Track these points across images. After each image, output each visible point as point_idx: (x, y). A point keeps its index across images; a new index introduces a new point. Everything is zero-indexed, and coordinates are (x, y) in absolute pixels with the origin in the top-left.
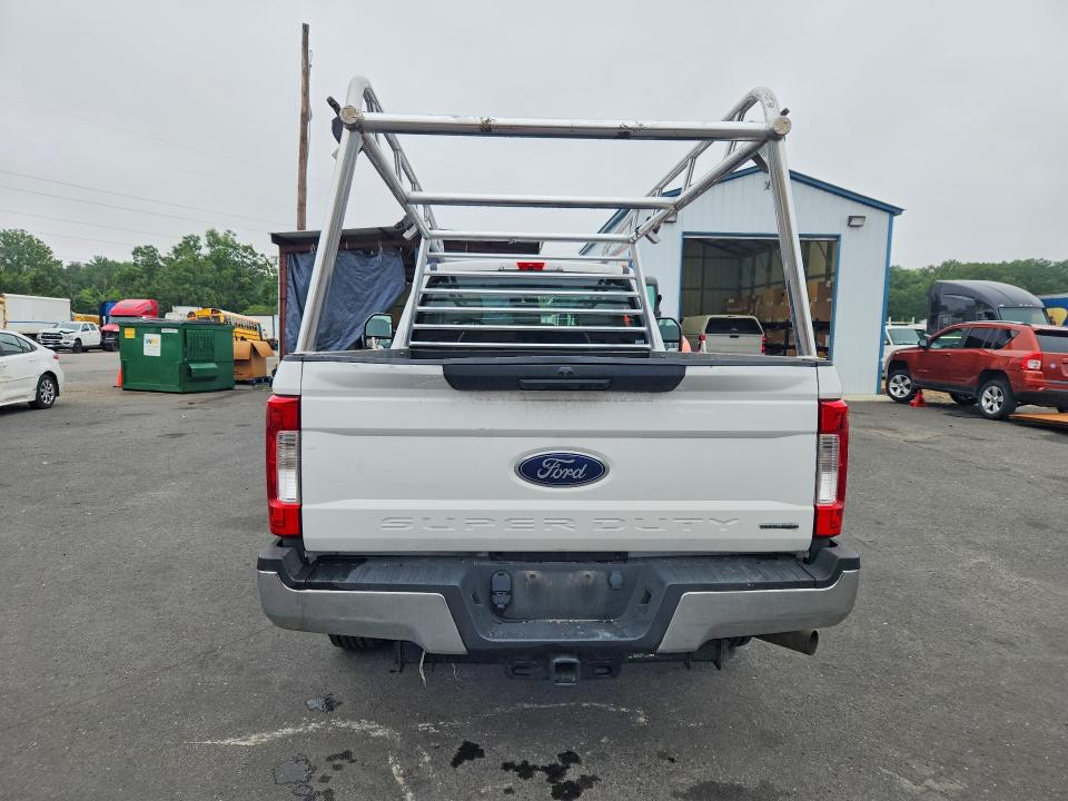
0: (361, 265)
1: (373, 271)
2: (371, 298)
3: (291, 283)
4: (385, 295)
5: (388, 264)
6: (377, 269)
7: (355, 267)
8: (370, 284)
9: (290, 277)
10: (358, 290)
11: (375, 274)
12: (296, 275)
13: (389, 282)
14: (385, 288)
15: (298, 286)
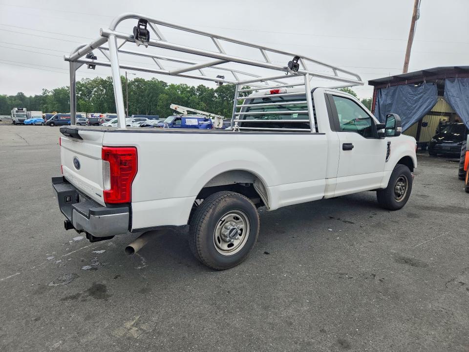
0: (413, 91)
1: (419, 94)
2: (416, 108)
3: (377, 103)
4: (424, 106)
5: (429, 89)
6: (421, 93)
7: (409, 93)
8: (416, 101)
9: (377, 100)
10: (409, 104)
11: (419, 96)
12: (380, 99)
13: (428, 99)
14: (425, 102)
15: (380, 104)
